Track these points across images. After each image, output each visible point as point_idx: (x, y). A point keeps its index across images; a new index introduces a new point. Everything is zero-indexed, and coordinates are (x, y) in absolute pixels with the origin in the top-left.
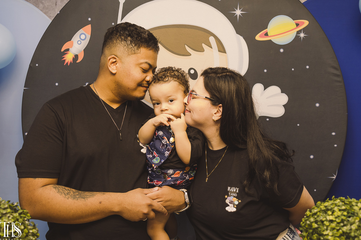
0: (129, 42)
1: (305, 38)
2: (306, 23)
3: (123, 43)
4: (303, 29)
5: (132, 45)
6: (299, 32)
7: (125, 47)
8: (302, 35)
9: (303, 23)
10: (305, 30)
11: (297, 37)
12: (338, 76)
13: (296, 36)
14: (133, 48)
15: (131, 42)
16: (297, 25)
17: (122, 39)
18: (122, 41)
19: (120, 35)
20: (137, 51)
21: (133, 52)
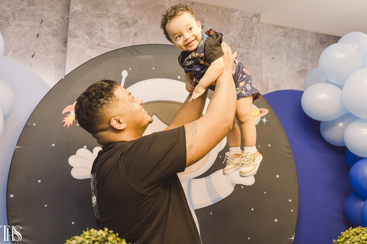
0: (106, 101)
1: (267, 123)
2: (266, 111)
3: (104, 107)
4: (265, 115)
5: (110, 100)
6: (262, 118)
7: (109, 107)
8: (264, 120)
9: (265, 111)
10: (266, 116)
11: (261, 122)
12: (289, 154)
13: (261, 120)
14: (113, 100)
15: (106, 99)
16: (261, 112)
17: (100, 106)
18: (102, 108)
19: (96, 107)
20: (116, 98)
21: (116, 102)
